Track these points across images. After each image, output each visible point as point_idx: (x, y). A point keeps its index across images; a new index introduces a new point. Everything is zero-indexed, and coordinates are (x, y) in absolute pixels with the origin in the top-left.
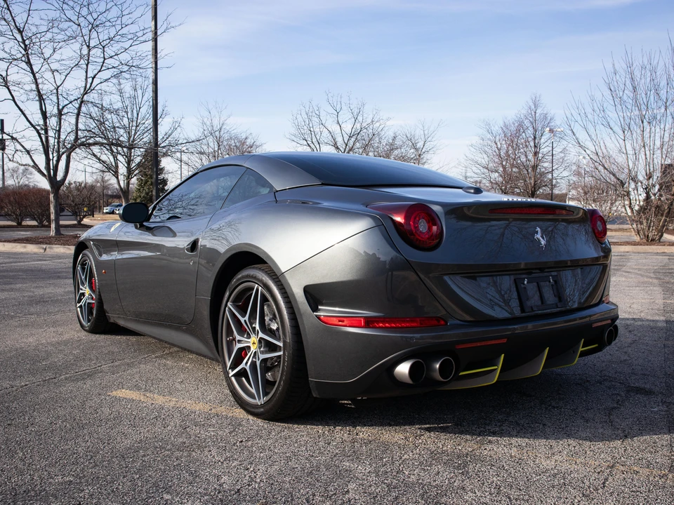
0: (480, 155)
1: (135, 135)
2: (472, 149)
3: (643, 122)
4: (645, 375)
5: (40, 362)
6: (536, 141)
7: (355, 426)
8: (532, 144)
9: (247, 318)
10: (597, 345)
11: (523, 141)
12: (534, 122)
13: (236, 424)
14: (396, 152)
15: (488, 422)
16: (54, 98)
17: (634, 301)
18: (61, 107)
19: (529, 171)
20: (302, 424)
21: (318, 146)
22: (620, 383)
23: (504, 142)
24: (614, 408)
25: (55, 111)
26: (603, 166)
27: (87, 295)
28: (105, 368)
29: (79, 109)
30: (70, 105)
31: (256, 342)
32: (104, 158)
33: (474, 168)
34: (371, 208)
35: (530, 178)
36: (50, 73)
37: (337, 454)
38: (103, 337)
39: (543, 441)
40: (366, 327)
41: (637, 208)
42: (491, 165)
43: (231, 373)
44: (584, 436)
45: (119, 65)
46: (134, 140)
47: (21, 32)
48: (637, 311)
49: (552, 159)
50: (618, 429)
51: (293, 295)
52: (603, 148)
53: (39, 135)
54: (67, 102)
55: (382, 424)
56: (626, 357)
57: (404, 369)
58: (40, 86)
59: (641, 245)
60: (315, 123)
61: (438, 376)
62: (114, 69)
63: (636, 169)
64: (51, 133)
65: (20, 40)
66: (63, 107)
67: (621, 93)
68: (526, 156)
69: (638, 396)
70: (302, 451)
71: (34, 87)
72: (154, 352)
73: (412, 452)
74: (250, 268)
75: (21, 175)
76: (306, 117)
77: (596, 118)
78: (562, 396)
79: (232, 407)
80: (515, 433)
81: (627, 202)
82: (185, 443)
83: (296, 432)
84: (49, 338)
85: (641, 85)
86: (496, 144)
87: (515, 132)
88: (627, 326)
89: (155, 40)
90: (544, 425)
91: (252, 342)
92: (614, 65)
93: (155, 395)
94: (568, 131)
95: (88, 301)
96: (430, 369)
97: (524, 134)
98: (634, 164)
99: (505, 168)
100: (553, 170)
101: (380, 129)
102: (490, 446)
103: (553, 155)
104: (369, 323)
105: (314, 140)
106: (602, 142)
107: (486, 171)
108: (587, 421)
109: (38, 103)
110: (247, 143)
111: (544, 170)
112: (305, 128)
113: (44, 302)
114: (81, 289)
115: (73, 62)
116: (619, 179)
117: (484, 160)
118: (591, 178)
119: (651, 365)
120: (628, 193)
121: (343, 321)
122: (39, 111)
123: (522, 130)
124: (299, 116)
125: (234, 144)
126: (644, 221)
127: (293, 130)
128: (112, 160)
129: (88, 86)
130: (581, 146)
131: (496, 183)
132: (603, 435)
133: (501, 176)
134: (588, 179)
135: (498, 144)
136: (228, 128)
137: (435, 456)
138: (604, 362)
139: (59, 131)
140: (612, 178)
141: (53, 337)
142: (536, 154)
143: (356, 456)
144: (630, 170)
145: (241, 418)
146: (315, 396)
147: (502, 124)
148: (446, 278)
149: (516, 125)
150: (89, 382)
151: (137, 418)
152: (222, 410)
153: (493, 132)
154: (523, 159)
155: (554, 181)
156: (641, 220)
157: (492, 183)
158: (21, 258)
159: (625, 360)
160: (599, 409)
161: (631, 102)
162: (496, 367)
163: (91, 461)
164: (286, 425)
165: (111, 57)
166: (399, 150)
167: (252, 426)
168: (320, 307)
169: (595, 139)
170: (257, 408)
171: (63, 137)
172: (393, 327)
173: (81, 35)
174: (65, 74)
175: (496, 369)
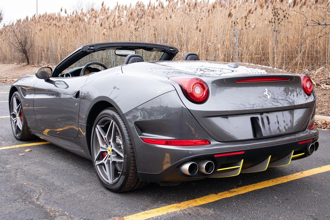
10: (304, 154)
34: (171, 79)
40: (166, 145)
51: (129, 126)
57: (186, 167)
61: (204, 171)
91: (109, 150)
96: (201, 167)
104: (168, 142)
121: (154, 141)
146: (141, 180)
168: (143, 133)
172: (181, 145)
175: (239, 167)
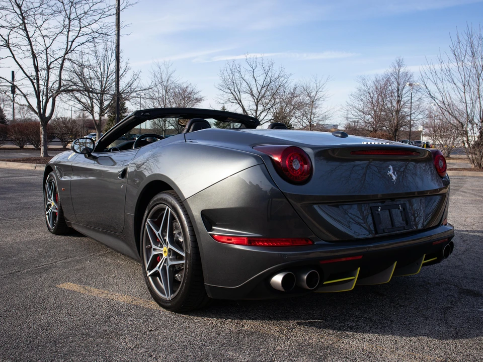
0: (357, 102)
1: (106, 84)
2: (352, 98)
3: (479, 80)
4: (474, 279)
5: (11, 258)
6: (399, 93)
7: (242, 319)
8: (396, 94)
9: (160, 232)
10: (436, 258)
11: (389, 92)
12: (397, 79)
13: (149, 315)
14: (295, 99)
15: (347, 317)
16: (44, 56)
17: (468, 215)
18: (49, 63)
19: (394, 114)
20: (201, 316)
21: (238, 94)
22: (455, 285)
23: (375, 93)
24: (449, 308)
25: (45, 66)
26: (448, 112)
27: (53, 206)
28: (59, 263)
29: (62, 65)
30: (56, 62)
31: (166, 251)
32: (83, 100)
33: (353, 112)
34: (256, 149)
35: (394, 119)
36: (42, 38)
37: (224, 344)
38: (63, 237)
39: (390, 337)
40: (249, 245)
41: (472, 143)
42: (365, 109)
43: (149, 274)
44: (423, 332)
45: (91, 33)
46: (105, 88)
47: (19, 7)
48: (470, 224)
49: (411, 106)
50: (451, 327)
51: (193, 216)
52: (448, 98)
53: (33, 83)
54: (53, 60)
55: (263, 319)
56: (460, 263)
57: (278, 279)
58: (34, 47)
59: (475, 171)
60: (236, 77)
61: (305, 285)
62: (87, 36)
63: (473, 115)
64: (41, 82)
65: (19, 13)
66: (51, 63)
67: (463, 58)
68: (391, 103)
69: (468, 297)
70: (197, 341)
71: (29, 48)
72: (99, 251)
73: (284, 343)
74: (163, 193)
75: (25, 111)
76: (230, 72)
77: (444, 76)
78: (407, 296)
79: (149, 299)
80: (368, 329)
81: (465, 139)
82: (106, 331)
83: (195, 323)
84: (23, 238)
85: (478, 52)
86: (370, 94)
87: (384, 86)
88: (462, 236)
89: (118, 14)
90: (392, 321)
91: (164, 251)
92: (458, 36)
93: (92, 288)
94: (422, 85)
95: (53, 210)
96: (299, 279)
97: (390, 87)
98: (471, 110)
99: (376, 112)
100: (411, 114)
101: (284, 82)
102: (347, 340)
103: (411, 103)
104: (251, 242)
105: (236, 90)
106: (447, 94)
107: (362, 114)
108: (426, 319)
109: (32, 60)
110: (188, 91)
111: (404, 113)
112: (230, 80)
113: (26, 208)
114: (49, 201)
115: (58, 30)
116: (460, 122)
117: (361, 106)
118: (439, 121)
119: (480, 271)
120: (467, 132)
121: (231, 240)
122: (33, 66)
123: (389, 84)
124: (225, 72)
125: (178, 92)
126: (478, 153)
127: (221, 82)
128: (89, 102)
129: (69, 48)
130: (432, 97)
131: (369, 123)
132: (438, 332)
133: (372, 117)
134: (437, 121)
135: (371, 94)
136: (173, 79)
137: (302, 348)
138: (442, 266)
139: (48, 80)
140: (455, 121)
141: (26, 237)
142: (399, 102)
143: (238, 346)
144: (468, 115)
145: (154, 310)
146: (209, 296)
147: (374, 79)
148: (316, 207)
149: (385, 80)
150: (44, 276)
151: (74, 308)
152: (141, 302)
153: (368, 85)
154: (389, 105)
155: (412, 122)
156: (475, 152)
157: (366, 122)
158: (17, 174)
159: (459, 266)
160: (436, 308)
161: (470, 64)
162: (353, 278)
163: (29, 346)
164: (188, 316)
165: (86, 26)
166: (298, 97)
167: (162, 317)
168: (213, 228)
169: (442, 92)
170: (166, 303)
171: (50, 85)
172: (270, 246)
173: (64, 10)
174: (52, 39)
175: (353, 279)
